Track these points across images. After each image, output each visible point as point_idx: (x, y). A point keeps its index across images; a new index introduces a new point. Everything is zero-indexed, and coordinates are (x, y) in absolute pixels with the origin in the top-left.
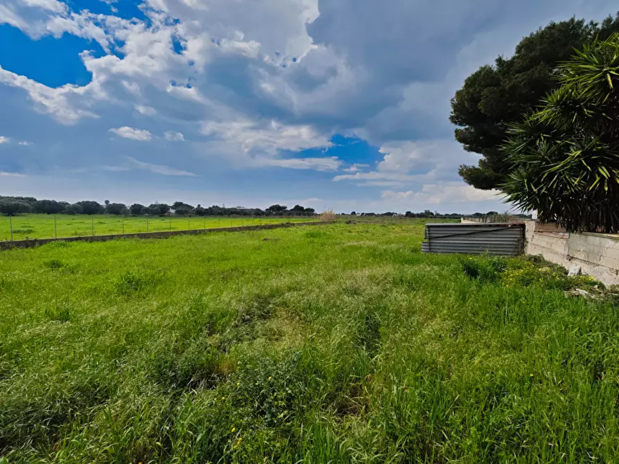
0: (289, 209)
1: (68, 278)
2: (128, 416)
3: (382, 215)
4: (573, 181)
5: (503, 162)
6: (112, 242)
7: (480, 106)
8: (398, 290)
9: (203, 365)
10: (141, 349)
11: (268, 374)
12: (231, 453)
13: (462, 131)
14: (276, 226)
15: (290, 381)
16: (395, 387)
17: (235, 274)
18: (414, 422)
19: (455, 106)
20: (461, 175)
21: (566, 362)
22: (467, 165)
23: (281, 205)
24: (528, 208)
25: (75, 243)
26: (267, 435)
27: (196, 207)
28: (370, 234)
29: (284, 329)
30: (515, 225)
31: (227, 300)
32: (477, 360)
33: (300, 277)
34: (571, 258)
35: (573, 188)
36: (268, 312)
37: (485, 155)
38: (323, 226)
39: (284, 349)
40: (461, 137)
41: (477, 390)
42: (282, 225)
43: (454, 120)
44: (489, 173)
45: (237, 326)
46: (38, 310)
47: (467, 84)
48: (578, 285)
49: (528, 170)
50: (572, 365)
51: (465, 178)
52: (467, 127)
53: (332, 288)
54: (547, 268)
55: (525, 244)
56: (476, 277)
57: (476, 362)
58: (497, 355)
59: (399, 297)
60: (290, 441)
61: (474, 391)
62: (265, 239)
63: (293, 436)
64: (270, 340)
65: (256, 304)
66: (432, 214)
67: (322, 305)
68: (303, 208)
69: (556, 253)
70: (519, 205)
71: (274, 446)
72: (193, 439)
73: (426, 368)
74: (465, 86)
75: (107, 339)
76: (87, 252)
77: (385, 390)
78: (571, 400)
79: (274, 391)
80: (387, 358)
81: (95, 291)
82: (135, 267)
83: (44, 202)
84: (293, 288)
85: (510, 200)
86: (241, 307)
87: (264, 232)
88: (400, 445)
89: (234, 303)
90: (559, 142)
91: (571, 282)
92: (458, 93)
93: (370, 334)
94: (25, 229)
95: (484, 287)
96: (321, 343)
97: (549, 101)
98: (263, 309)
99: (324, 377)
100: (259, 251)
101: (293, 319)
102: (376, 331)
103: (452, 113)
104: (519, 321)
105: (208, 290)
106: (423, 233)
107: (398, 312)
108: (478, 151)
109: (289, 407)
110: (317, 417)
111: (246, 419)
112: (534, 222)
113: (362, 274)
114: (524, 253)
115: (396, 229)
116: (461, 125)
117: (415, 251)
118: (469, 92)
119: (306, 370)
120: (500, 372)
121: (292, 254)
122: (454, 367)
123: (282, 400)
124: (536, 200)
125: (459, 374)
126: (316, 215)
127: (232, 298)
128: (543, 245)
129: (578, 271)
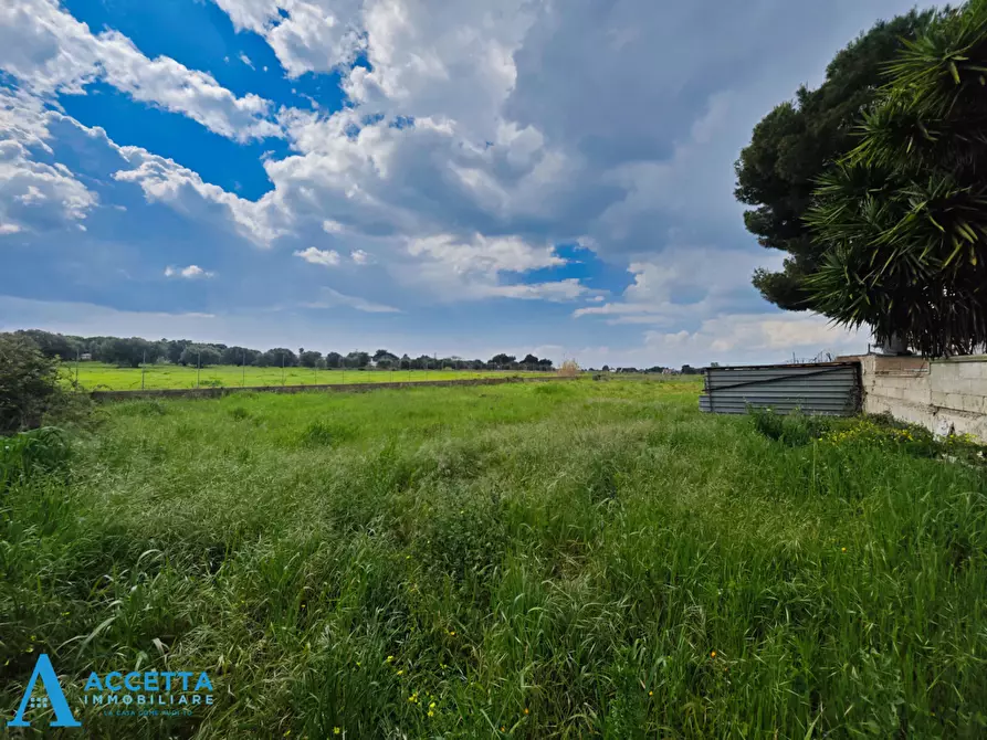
0: (518, 360)
7: (779, 168)
13: (754, 213)
14: (500, 381)
19: (741, 173)
20: (756, 286)
22: (765, 268)
23: (508, 355)
27: (400, 356)
30: (843, 364)
34: (936, 410)
37: (791, 252)
40: (754, 225)
42: (508, 380)
43: (742, 196)
47: (756, 135)
51: (763, 292)
52: (762, 205)
62: (483, 396)
68: (536, 359)
69: (912, 405)
74: (754, 139)
87: (483, 388)
92: (745, 153)
103: (737, 184)
108: (781, 247)
112: (875, 357)
114: (861, 411)
116: (752, 203)
117: (688, 411)
118: (760, 148)
126: (553, 368)
128: (889, 395)
129: (948, 431)
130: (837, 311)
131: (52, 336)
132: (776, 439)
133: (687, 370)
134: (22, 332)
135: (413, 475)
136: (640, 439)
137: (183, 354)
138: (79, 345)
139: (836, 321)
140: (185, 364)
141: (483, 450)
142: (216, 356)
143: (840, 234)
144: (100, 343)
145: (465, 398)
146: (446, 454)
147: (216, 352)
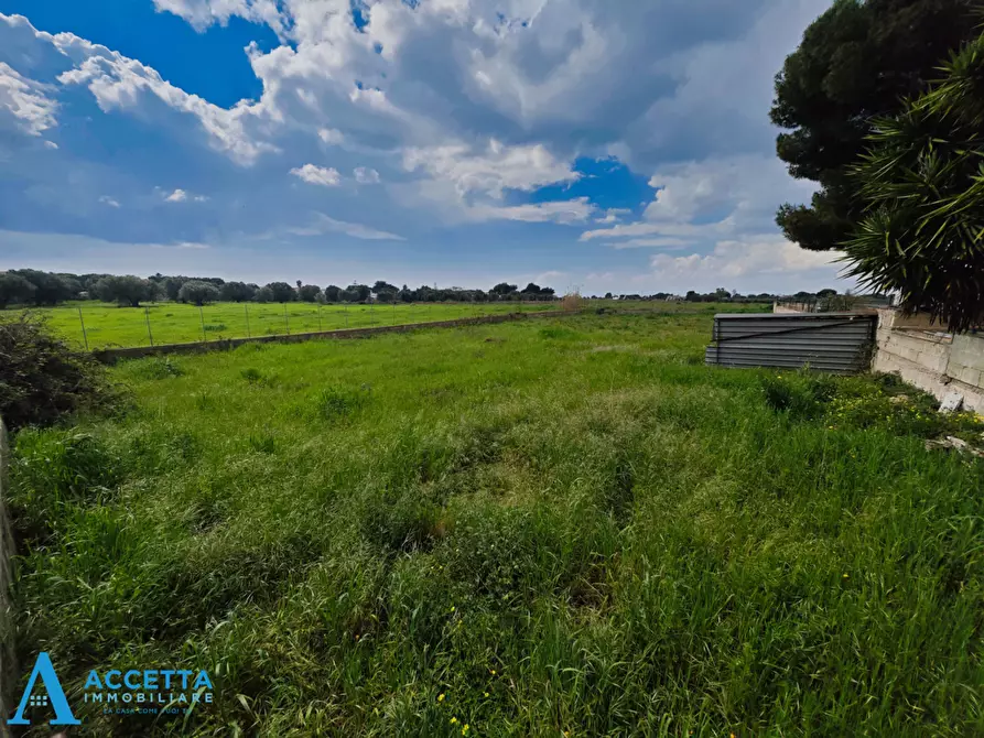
0: (519, 290)
1: (268, 393)
2: (343, 579)
3: (651, 298)
4: (975, 232)
5: (853, 198)
6: (309, 343)
7: (827, 85)
8: (664, 427)
9: (416, 522)
10: (350, 495)
11: (490, 541)
12: (450, 637)
13: (788, 136)
14: (503, 319)
15: (516, 554)
16: (647, 575)
17: (451, 394)
18: (669, 625)
19: (781, 89)
20: (779, 224)
21: (905, 560)
22: (792, 205)
23: (509, 284)
24: (885, 286)
25: (270, 345)
26: (491, 620)
27: (401, 288)
28: (631, 333)
29: (512, 478)
30: (861, 317)
31: (441, 433)
32: (767, 545)
33: (533, 402)
34: (948, 380)
35: (973, 247)
36: (492, 453)
37: (824, 184)
38: (565, 319)
39: (509, 509)
40: (786, 150)
41: (762, 589)
42: (512, 317)
43: (778, 117)
44: (828, 218)
45: (454, 472)
46: (242, 436)
47: (806, 39)
48: (954, 431)
49: (895, 211)
50: (914, 566)
51: (786, 230)
52: (799, 128)
53: (574, 420)
54: (905, 397)
55: (874, 351)
56: (783, 409)
57: (765, 547)
58: (798, 539)
59: (665, 438)
60: (516, 631)
61: (756, 590)
62: (488, 340)
63: (520, 626)
64: (494, 493)
65: (477, 441)
66: (728, 295)
67: (559, 446)
68: (538, 287)
69: (924, 370)
70: (871, 281)
71: (498, 635)
72: (409, 614)
73: (692, 550)
74: (804, 44)
75: (315, 479)
76: (284, 358)
77: (635, 578)
78: (902, 621)
79: (498, 565)
80: (640, 531)
81: (297, 414)
82: (338, 382)
83: (233, 285)
84: (523, 419)
85: (855, 272)
86: (459, 445)
87: (487, 328)
88: (649, 654)
89: (450, 437)
90: (961, 152)
91: (940, 424)
92: (790, 61)
93: (620, 493)
94: (218, 324)
95: (794, 428)
96: (556, 502)
97: (953, 68)
98: (485, 449)
99: (558, 552)
100: (480, 359)
101: (522, 466)
102: (628, 490)
103: (775, 102)
104: (841, 487)
105: (419, 417)
106: (710, 329)
107: (660, 463)
108: (813, 178)
109: (515, 587)
110: (549, 604)
111: (466, 597)
112: (893, 312)
113: (614, 399)
114: (869, 367)
115: (670, 323)
116: (789, 125)
117: (694, 361)
118: (809, 56)
119: (537, 539)
120: (798, 567)
121: (523, 364)
122: (732, 552)
123: (507, 577)
124: (901, 271)
125: (738, 564)
126: (557, 299)
127: (447, 432)
128: (902, 355)
129: (956, 404)
131: (45, 275)
133: (691, 297)
134: (13, 272)
137: (181, 292)
138: (74, 284)
140: (184, 302)
142: (215, 294)
144: (95, 281)
147: (215, 289)
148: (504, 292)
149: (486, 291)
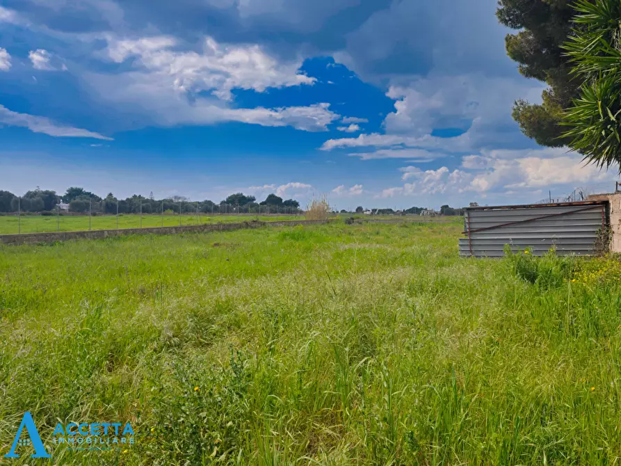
0: (258, 201)
13: (516, 38)
27: (104, 197)
37: (550, 84)
38: (310, 227)
42: (247, 225)
43: (504, 17)
52: (523, 30)
68: (280, 199)
103: (500, 3)
108: (541, 77)
116: (514, 26)
126: (302, 213)
130: (590, 148)
132: (533, 282)
133: (446, 211)
135: (128, 348)
136: (399, 289)
139: (588, 159)
141: (219, 310)
143: (596, 67)
145: (193, 248)
146: (171, 318)
148: (239, 203)
149: (217, 203)
